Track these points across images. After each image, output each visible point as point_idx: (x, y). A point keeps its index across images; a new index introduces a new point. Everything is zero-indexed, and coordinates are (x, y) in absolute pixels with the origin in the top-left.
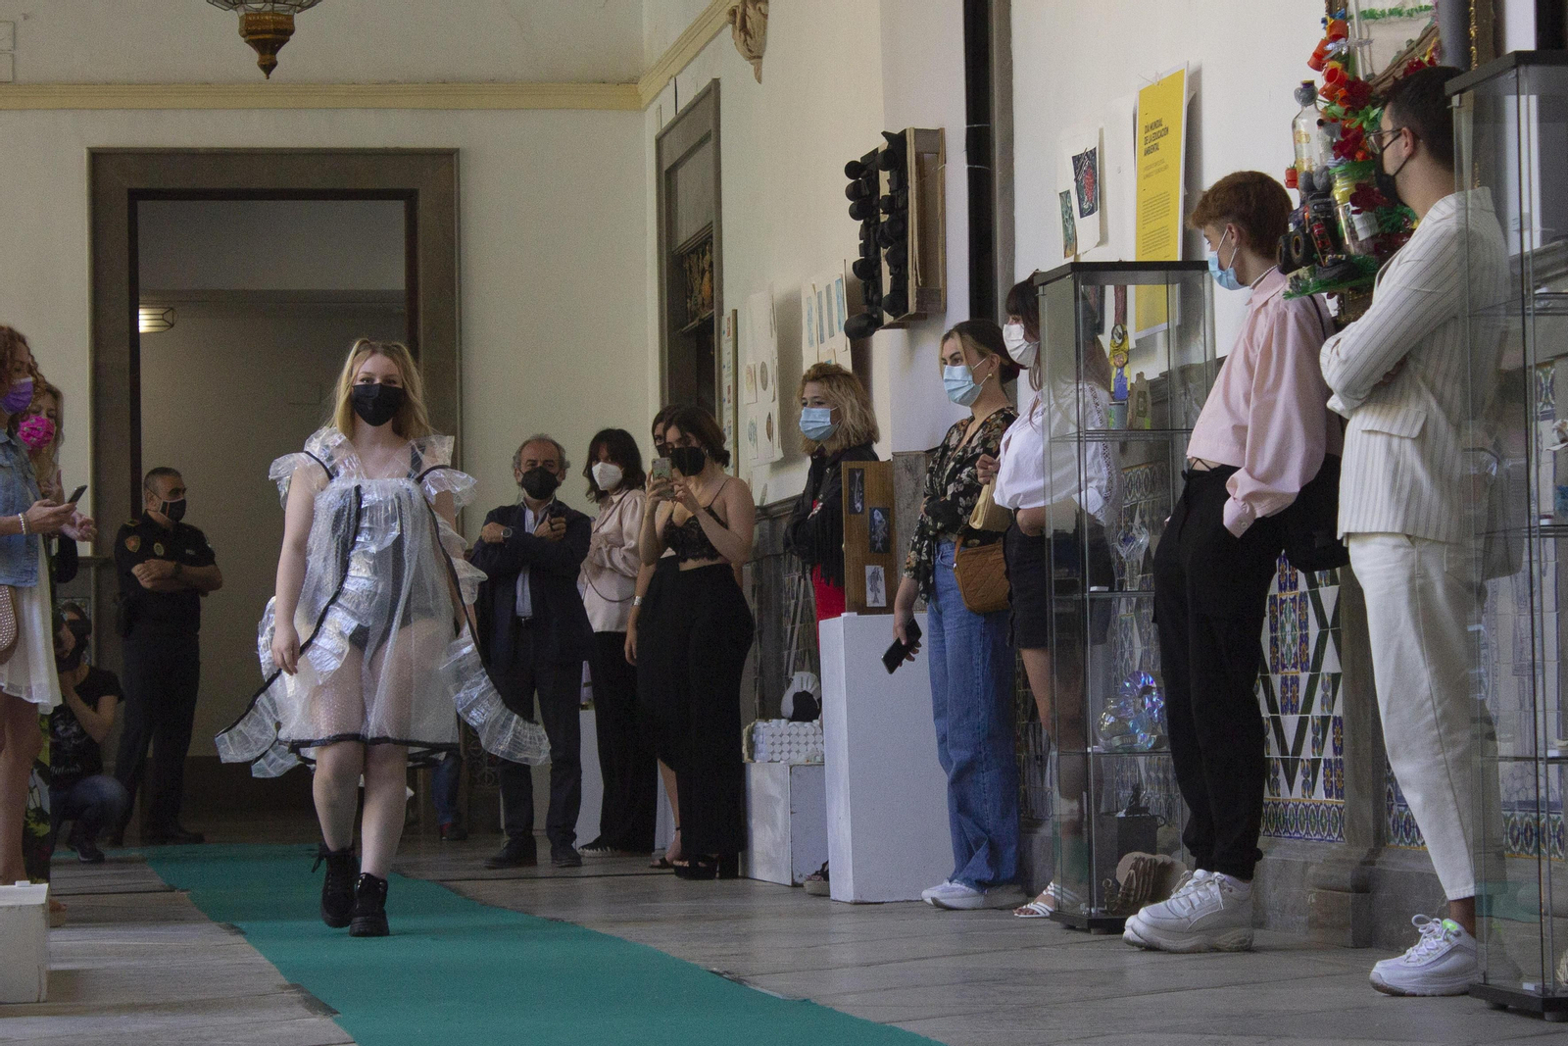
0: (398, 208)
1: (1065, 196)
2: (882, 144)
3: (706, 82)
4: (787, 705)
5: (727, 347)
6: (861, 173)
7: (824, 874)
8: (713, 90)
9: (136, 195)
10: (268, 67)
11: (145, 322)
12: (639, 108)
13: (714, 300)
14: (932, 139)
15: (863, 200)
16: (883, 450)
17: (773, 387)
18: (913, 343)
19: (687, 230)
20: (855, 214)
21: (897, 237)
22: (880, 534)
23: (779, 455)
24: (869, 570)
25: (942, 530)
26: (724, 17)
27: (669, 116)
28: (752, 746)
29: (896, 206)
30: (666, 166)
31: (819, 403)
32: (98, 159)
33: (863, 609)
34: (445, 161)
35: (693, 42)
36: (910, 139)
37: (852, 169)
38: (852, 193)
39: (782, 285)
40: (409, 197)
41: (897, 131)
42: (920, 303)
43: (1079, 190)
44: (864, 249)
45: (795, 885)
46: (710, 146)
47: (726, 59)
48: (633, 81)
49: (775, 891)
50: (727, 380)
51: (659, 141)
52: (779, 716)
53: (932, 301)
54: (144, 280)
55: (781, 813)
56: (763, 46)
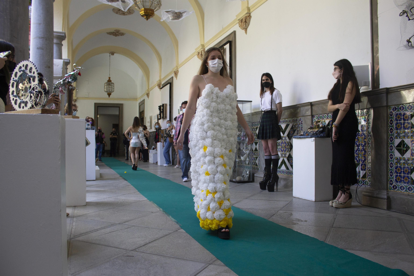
0: (118, 108)
1: (179, 110)
2: (162, 105)
3: (143, 99)
4: (152, 148)
5: (145, 120)
6: (160, 107)
7: (157, 163)
8: (144, 100)
9: (98, 107)
10: (109, 97)
11: (98, 116)
12: (137, 101)
13: (144, 116)
14: (166, 105)
15: (160, 109)
16: (162, 129)
17: (150, 123)
18: (163, 120)
19: (141, 110)
20: (159, 110)
21: (163, 112)
22: (162, 136)
23: (150, 128)
24: (161, 139)
25: (167, 136)
26: (146, 94)
27: (140, 102)
28: (149, 152)
29: (163, 109)
30: (140, 105)
31: (157, 125)
32: (95, 104)
33: (161, 142)
34: (122, 105)
35: (142, 96)
36: (164, 104)
37: (159, 107)
38: (159, 108)
39: (151, 115)
40: (119, 107)
41: (163, 104)
42: (165, 117)
43: (180, 109)
44: (160, 113)
45: (153, 163)
46: (144, 104)
47: (145, 97)
48: (137, 99)
49: (152, 164)
50: (145, 122)
51: (139, 103)
52: (151, 149)
53: (166, 117)
54: (98, 113)
55: (152, 157)
56: (149, 96)
